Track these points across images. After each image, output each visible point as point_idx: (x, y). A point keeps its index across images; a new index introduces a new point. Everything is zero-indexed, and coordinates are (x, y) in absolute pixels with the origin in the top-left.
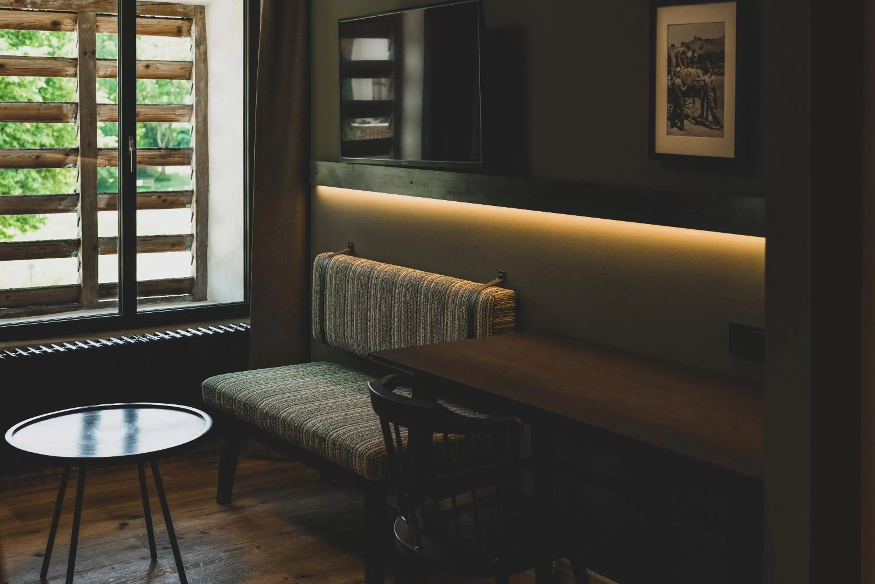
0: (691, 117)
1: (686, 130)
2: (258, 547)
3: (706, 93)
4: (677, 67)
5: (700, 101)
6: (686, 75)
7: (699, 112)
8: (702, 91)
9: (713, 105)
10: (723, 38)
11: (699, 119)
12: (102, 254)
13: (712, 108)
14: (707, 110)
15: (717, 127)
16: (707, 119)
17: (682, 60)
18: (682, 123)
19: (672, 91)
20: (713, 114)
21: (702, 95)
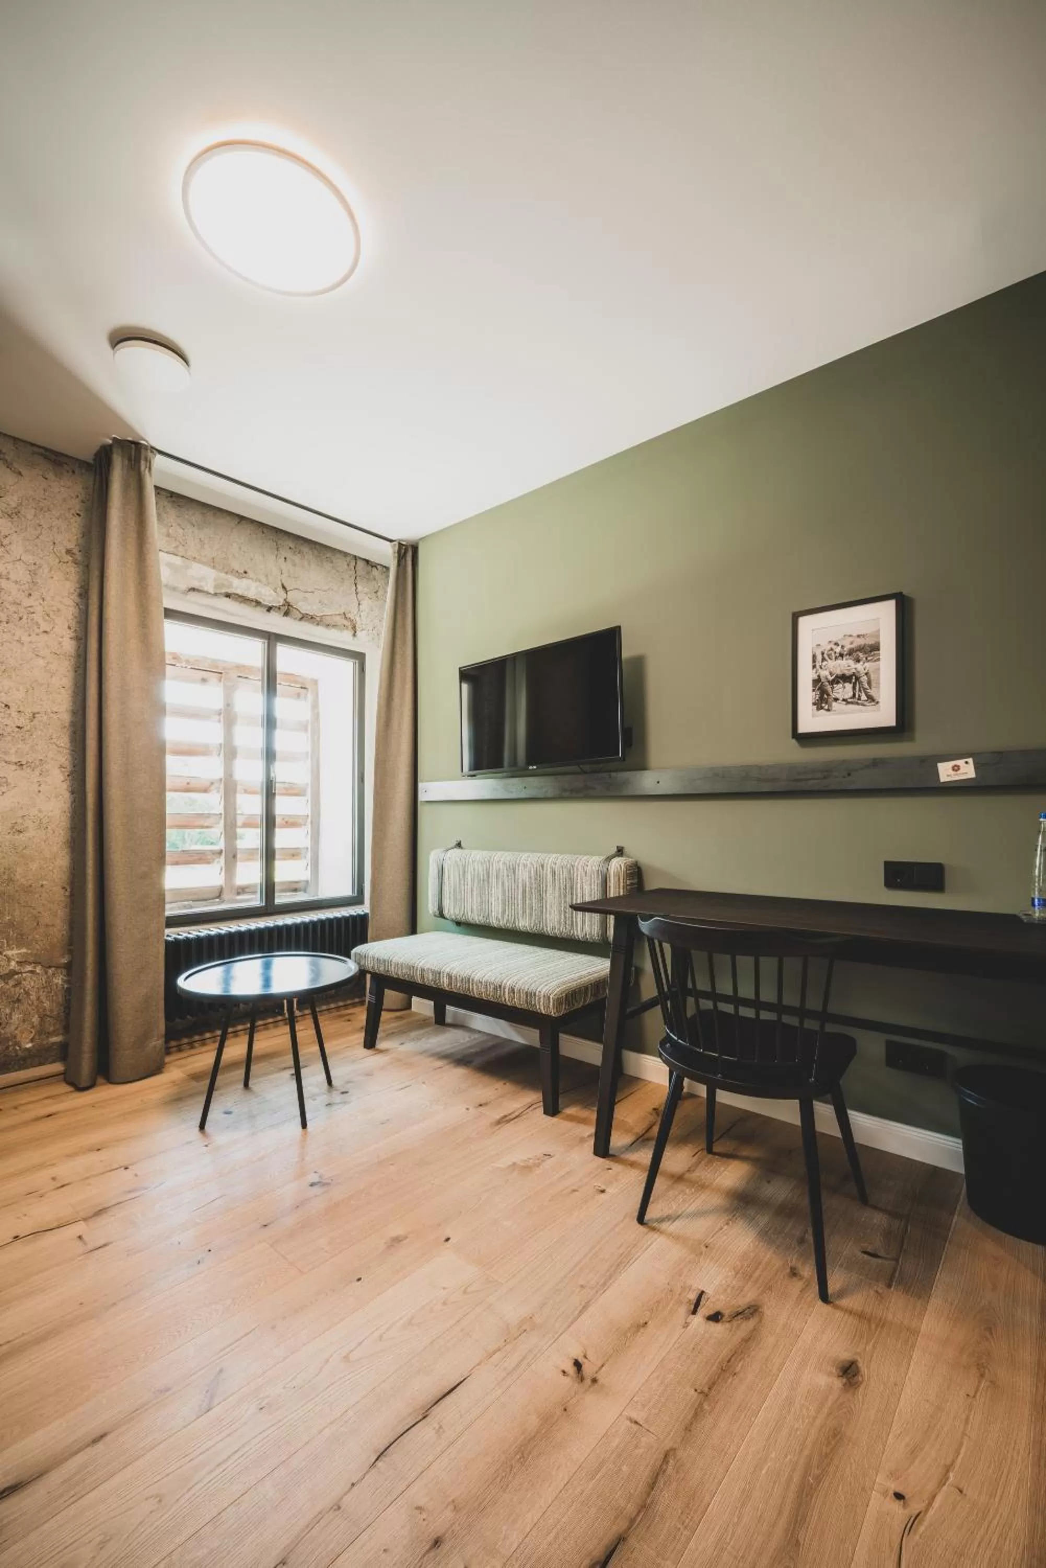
0: (841, 699)
1: (835, 711)
2: (424, 1083)
3: (857, 679)
4: (822, 661)
5: (851, 685)
6: (834, 667)
7: (851, 694)
8: (854, 677)
9: (866, 686)
10: (879, 631)
11: (849, 700)
12: (241, 861)
13: (865, 689)
14: (860, 691)
15: (873, 704)
16: (859, 699)
17: (829, 656)
18: (830, 705)
19: (817, 682)
20: (866, 694)
21: (853, 681)
